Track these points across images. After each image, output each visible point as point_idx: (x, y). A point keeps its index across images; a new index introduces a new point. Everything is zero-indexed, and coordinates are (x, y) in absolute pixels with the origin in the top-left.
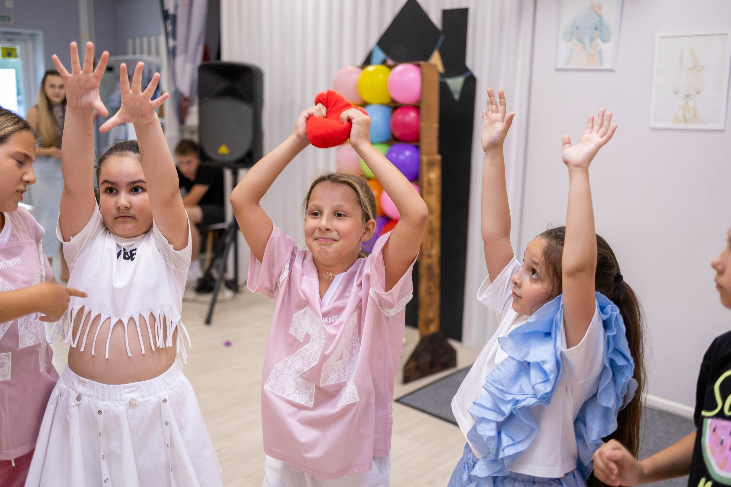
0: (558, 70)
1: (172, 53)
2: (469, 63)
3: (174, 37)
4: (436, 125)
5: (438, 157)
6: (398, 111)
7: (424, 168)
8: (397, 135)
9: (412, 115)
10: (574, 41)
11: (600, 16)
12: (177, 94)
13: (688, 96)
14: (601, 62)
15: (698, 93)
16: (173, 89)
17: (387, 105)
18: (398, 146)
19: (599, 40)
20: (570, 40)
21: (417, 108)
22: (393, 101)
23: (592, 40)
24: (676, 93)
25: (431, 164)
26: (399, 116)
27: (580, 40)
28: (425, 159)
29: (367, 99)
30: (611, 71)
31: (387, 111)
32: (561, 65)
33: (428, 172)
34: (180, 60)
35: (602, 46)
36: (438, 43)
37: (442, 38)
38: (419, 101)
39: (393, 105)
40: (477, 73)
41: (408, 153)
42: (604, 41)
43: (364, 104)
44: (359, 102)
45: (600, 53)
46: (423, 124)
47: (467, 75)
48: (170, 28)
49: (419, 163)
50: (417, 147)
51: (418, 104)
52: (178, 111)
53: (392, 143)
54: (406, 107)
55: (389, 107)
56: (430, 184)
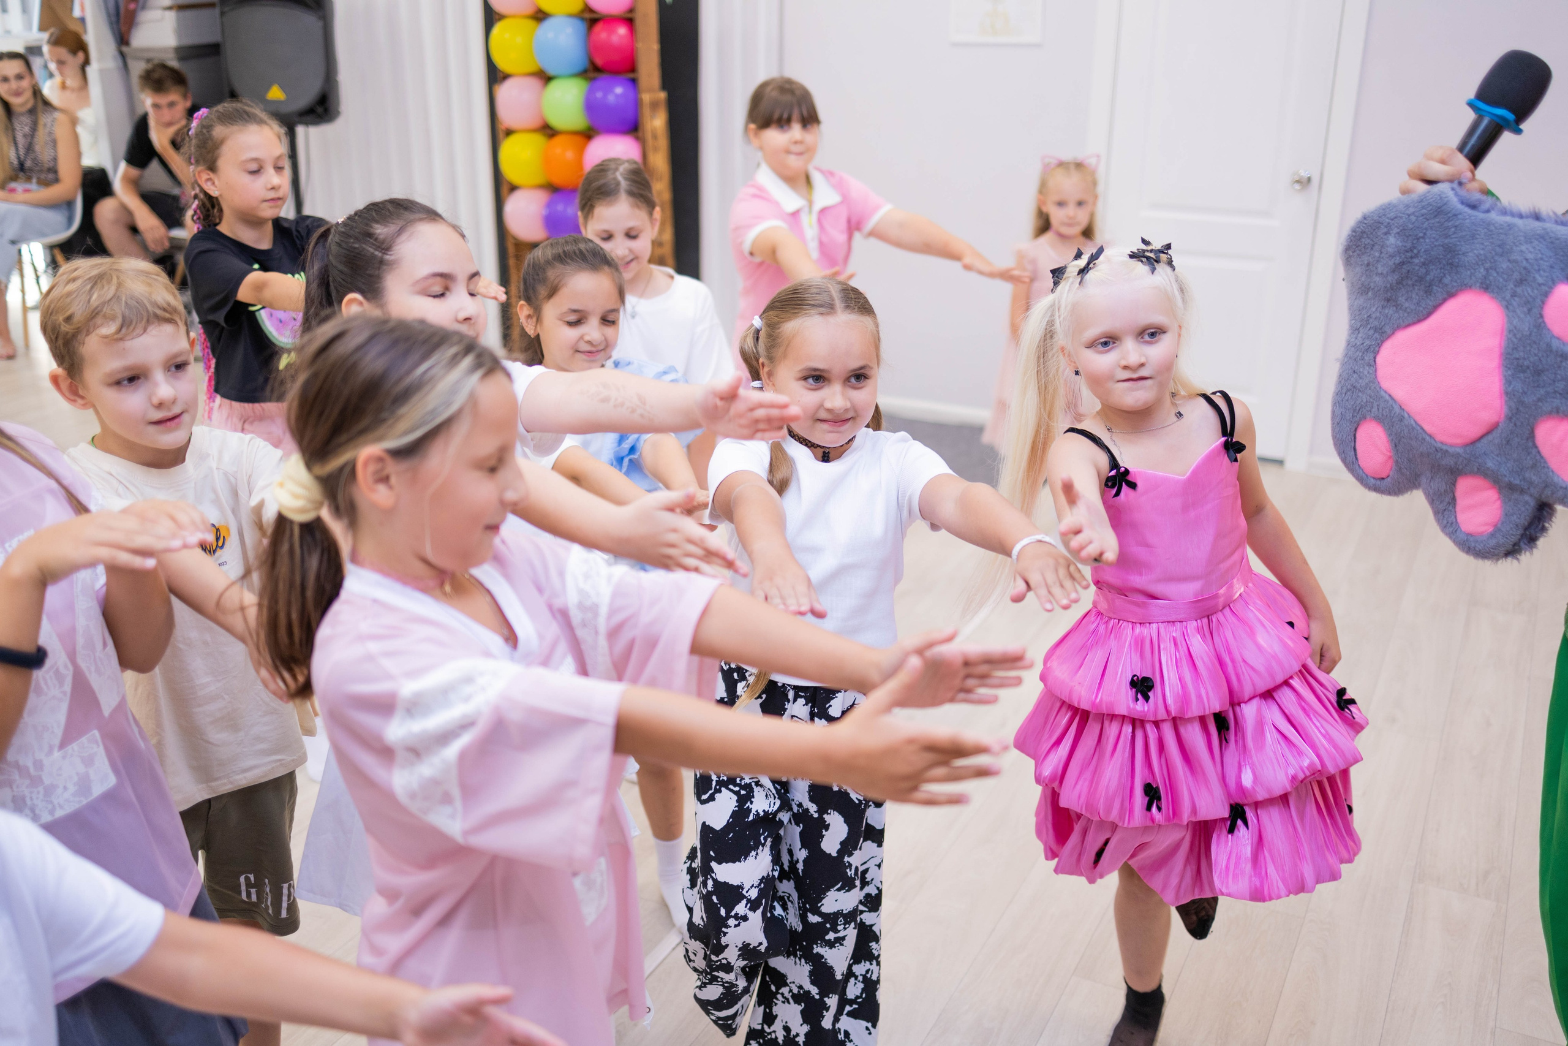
4: (655, 47)
5: (663, 95)
6: (599, 27)
7: (646, 111)
8: (599, 62)
9: (622, 31)
17: (580, 16)
18: (603, 81)
21: (629, 20)
22: (588, 9)
25: (654, 105)
26: (601, 34)
28: (646, 97)
29: (546, 6)
31: (580, 27)
33: (652, 117)
38: (631, 10)
39: (588, 16)
41: (619, 90)
43: (540, 16)
44: (530, 11)
46: (640, 46)
49: (637, 104)
50: (634, 81)
51: (629, 16)
52: (114, 19)
53: (592, 75)
54: (610, 20)
55: (582, 19)
56: (655, 137)
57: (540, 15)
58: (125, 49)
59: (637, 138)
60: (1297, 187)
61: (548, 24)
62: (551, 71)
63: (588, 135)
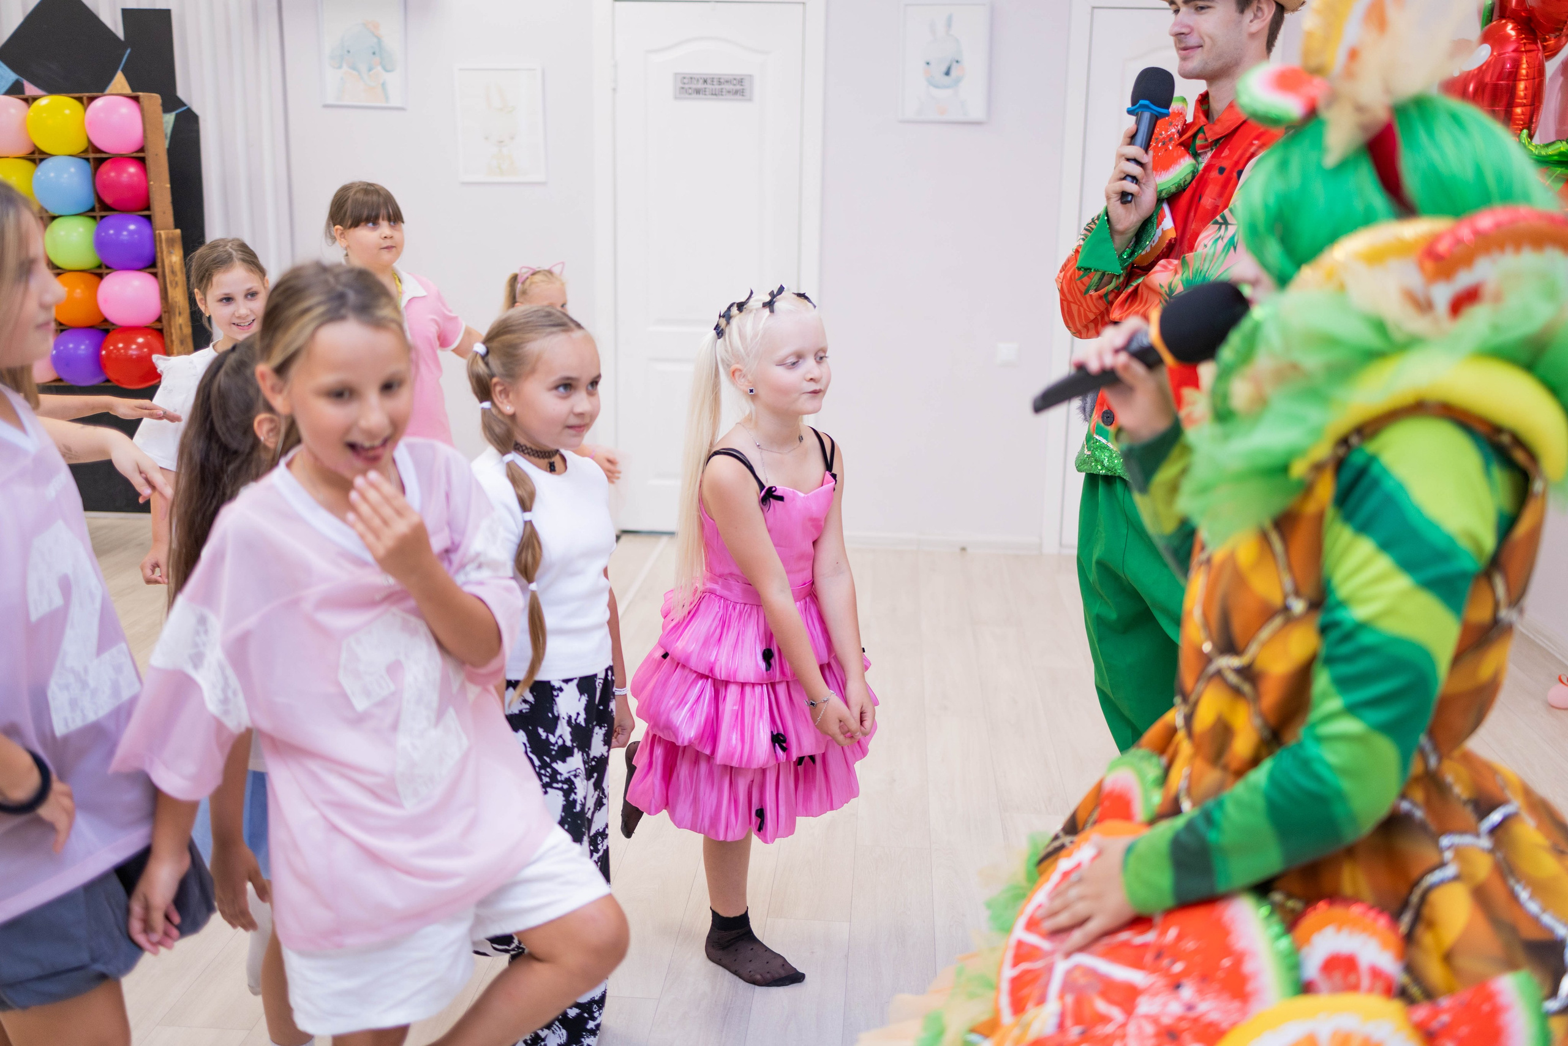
0: (326, 106)
2: (181, 93)
4: (168, 185)
5: (178, 232)
6: (105, 167)
7: (163, 248)
8: (108, 200)
9: (132, 169)
10: (345, 68)
11: (379, 38)
13: (500, 142)
14: (387, 99)
15: (512, 138)
17: (83, 156)
18: (113, 219)
19: (379, 68)
20: (340, 67)
21: (140, 159)
22: (92, 148)
23: (370, 69)
24: (487, 138)
25: (171, 242)
26: (109, 173)
27: (354, 68)
28: (162, 234)
29: (44, 146)
30: (402, 109)
31: (86, 168)
32: (330, 101)
33: (170, 253)
36: (122, 61)
37: (128, 51)
38: (142, 149)
39: (91, 156)
40: (196, 109)
41: (132, 227)
42: (387, 71)
44: (25, 151)
45: (383, 85)
46: (150, 183)
47: (182, 107)
49: (154, 240)
50: (149, 218)
51: (141, 155)
53: (98, 214)
54: (119, 160)
55: (87, 160)
56: (173, 272)
57: (37, 156)
59: (155, 275)
61: (45, 165)
62: (54, 211)
63: (99, 273)
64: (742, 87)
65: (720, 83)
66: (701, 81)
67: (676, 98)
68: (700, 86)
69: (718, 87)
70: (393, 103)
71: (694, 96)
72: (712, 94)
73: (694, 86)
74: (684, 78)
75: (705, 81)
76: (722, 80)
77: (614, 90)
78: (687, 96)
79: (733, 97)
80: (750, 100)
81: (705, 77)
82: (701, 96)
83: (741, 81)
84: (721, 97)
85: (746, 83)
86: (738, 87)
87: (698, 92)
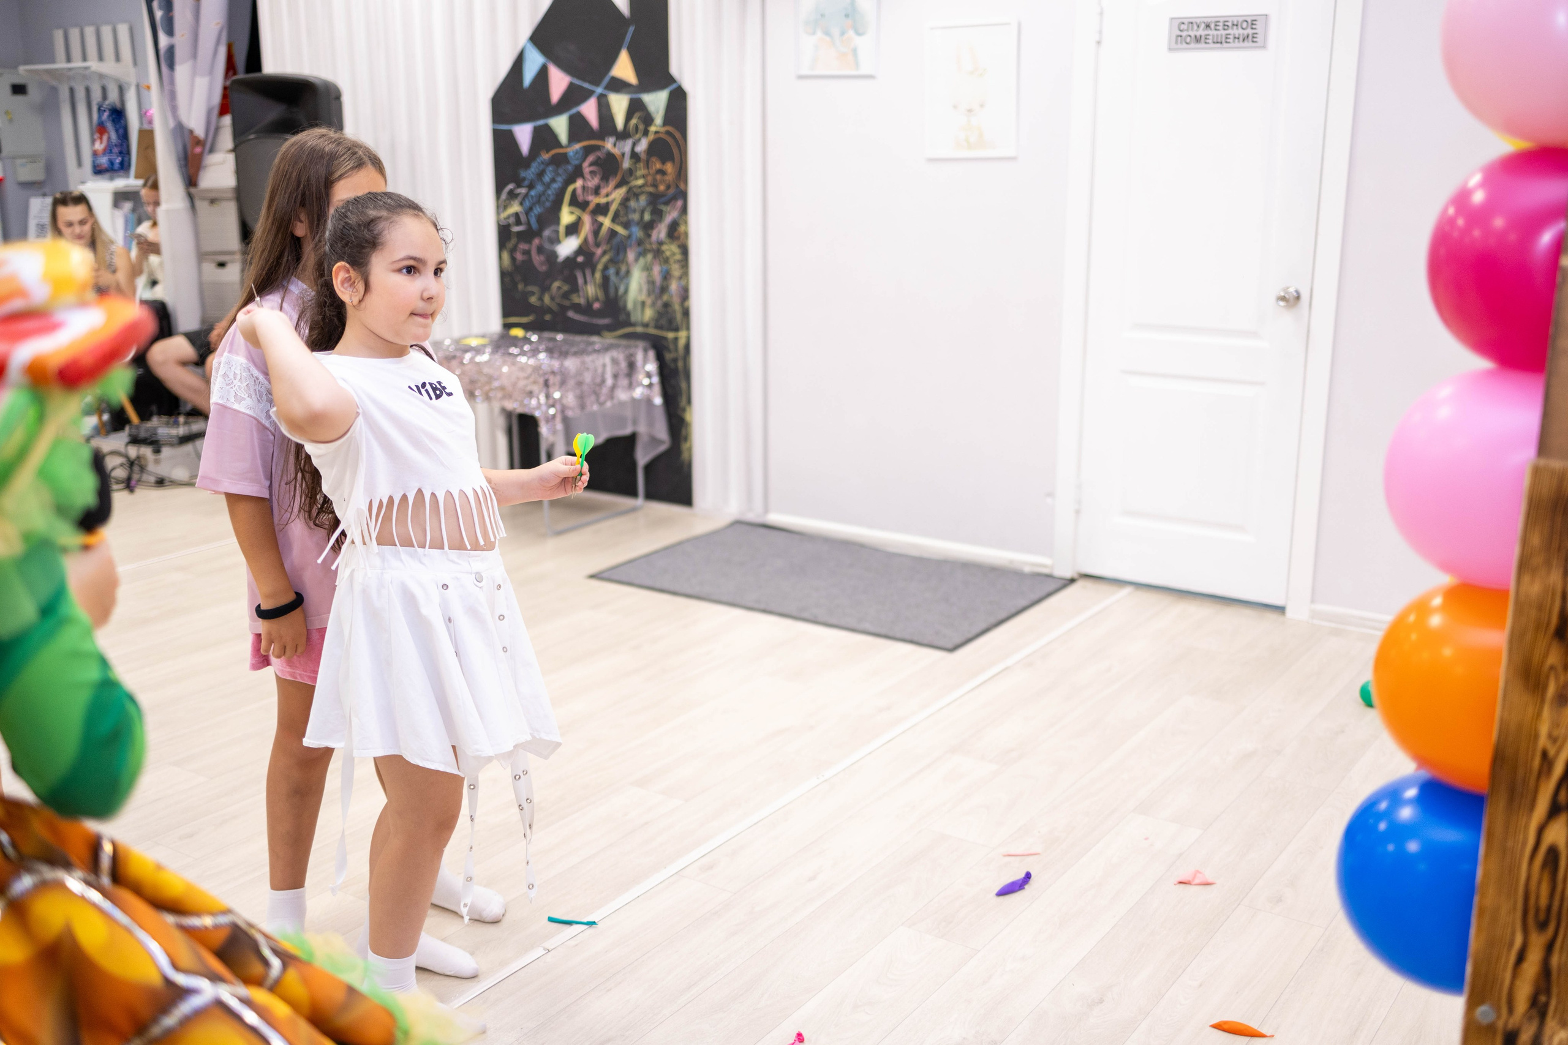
0: (801, 77)
1: (167, 60)
2: (674, 70)
3: (170, 32)
10: (819, 34)
12: (181, 132)
13: (970, 111)
14: (857, 65)
15: (982, 106)
16: (172, 124)
19: (851, 33)
20: (814, 33)
23: (843, 33)
24: (955, 107)
27: (827, 33)
30: (871, 77)
32: (805, 71)
34: (182, 70)
35: (858, 41)
36: (626, 38)
37: (631, 29)
40: (687, 86)
42: (859, 34)
45: (855, 51)
47: (674, 86)
48: (159, 14)
52: (183, 163)
58: (193, 190)
60: (1282, 303)
64: (1254, 31)
65: (1226, 26)
66: (1203, 26)
67: (1170, 49)
68: (1201, 32)
69: (1224, 33)
70: (863, 71)
71: (1193, 45)
72: (1214, 42)
73: (1192, 34)
74: (1183, 23)
75: (1208, 26)
76: (1230, 24)
77: (1099, 43)
78: (1185, 45)
79: (1242, 44)
80: (1264, 47)
81: (1206, 20)
82: (1203, 45)
83: (1253, 23)
84: (1225, 45)
85: (1259, 26)
86: (1250, 31)
87: (1198, 40)
